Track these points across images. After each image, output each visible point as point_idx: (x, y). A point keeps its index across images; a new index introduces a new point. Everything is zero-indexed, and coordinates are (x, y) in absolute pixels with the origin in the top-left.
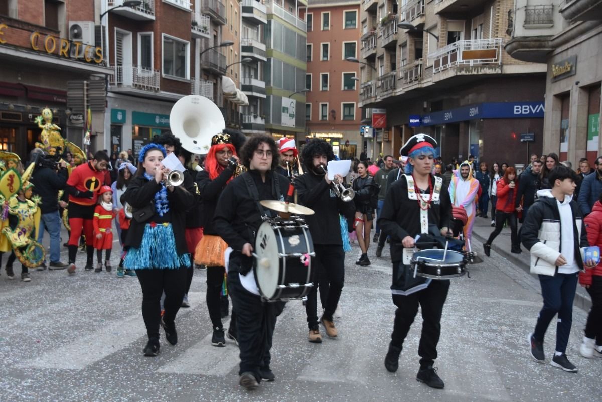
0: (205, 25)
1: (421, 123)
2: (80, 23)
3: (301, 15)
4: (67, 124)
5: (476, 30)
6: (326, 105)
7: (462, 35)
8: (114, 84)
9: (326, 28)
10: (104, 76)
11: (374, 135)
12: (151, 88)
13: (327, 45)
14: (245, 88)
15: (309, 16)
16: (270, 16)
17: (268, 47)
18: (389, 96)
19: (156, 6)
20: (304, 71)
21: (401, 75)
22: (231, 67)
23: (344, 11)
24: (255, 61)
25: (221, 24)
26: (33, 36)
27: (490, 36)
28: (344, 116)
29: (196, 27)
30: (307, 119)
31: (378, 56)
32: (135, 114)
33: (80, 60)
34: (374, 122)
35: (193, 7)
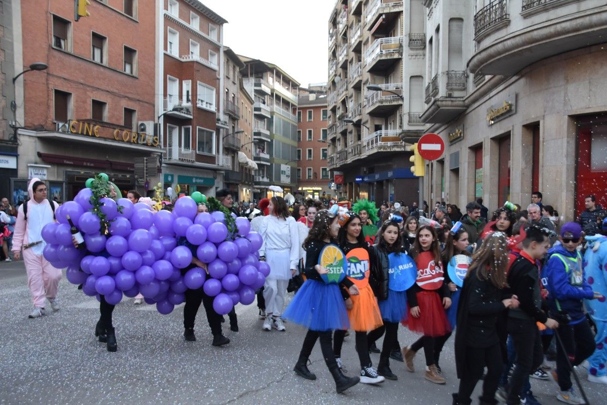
0: (225, 120)
1: (363, 181)
2: (145, 123)
3: (294, 112)
4: (136, 184)
5: (391, 124)
6: (311, 169)
7: (383, 127)
8: (166, 159)
9: (310, 120)
10: (160, 154)
11: (337, 188)
12: (189, 160)
13: (311, 131)
14: (256, 159)
15: (299, 113)
16: (272, 113)
17: (271, 133)
18: (343, 164)
19: (193, 110)
20: (295, 147)
21: (350, 150)
22: (246, 146)
23: (322, 110)
24: (262, 141)
25: (238, 120)
26: (116, 131)
27: (398, 128)
28: (323, 176)
29: (220, 122)
30: (299, 178)
31: (337, 138)
32: (179, 177)
33: (144, 144)
34: (336, 180)
35: (218, 110)
